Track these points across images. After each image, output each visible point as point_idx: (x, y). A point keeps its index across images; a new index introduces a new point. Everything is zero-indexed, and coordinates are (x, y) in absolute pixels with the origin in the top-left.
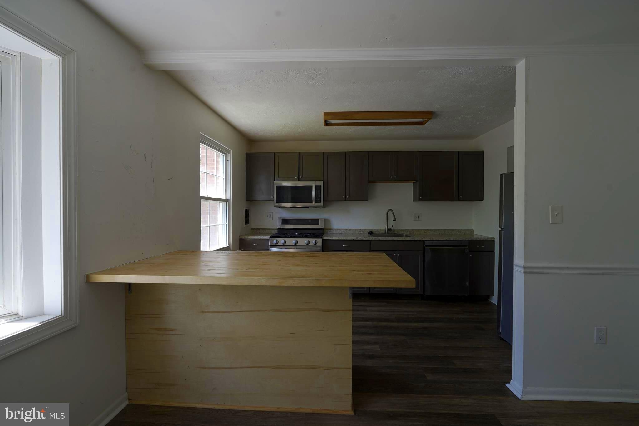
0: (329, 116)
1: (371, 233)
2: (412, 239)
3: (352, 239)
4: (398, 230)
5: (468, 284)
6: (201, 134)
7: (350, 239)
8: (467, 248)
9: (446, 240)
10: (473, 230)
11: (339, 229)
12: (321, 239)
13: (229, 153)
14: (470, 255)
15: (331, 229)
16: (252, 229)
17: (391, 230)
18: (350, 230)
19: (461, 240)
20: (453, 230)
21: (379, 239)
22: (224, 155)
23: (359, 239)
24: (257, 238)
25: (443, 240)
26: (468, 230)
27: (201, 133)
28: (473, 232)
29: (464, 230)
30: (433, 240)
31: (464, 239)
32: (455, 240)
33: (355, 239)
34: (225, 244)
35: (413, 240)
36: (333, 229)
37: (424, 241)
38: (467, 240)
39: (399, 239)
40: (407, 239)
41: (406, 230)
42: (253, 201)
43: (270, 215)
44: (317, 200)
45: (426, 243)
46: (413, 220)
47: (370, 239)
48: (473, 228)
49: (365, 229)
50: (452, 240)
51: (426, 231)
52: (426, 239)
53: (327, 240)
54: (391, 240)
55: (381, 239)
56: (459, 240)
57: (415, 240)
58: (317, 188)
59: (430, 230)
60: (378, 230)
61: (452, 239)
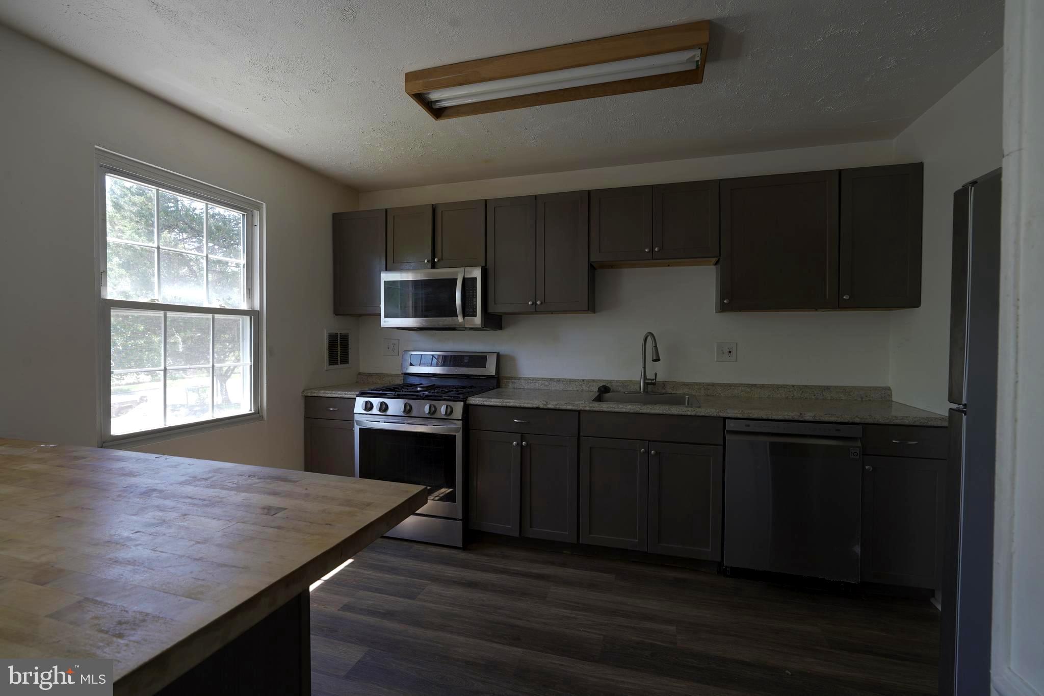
0: (417, 82)
1: (604, 391)
2: (689, 411)
3: (535, 406)
4: (676, 385)
5: (858, 549)
6: (96, 149)
7: (529, 406)
8: (859, 444)
9: (790, 418)
10: (889, 389)
11: (533, 379)
12: (462, 403)
13: (259, 208)
14: (867, 467)
15: (515, 378)
16: (360, 374)
17: (654, 384)
18: (559, 380)
19: (839, 420)
20: (828, 388)
21: (601, 409)
22: (245, 214)
23: (550, 406)
24: (334, 396)
25: (780, 417)
26: (875, 389)
27: (96, 146)
28: (890, 395)
29: (862, 388)
30: (752, 416)
31: (847, 418)
32: (817, 419)
33: (542, 406)
34: (249, 409)
35: (693, 414)
36: (519, 379)
37: (725, 419)
38: (857, 420)
39: (653, 412)
40: (676, 413)
41: (697, 384)
42: (360, 315)
43: (394, 345)
44: (468, 310)
45: (730, 425)
46: (716, 359)
47: (579, 409)
48: (890, 383)
49: (594, 381)
50: (811, 419)
51: (749, 390)
52: (730, 413)
53: (477, 405)
54: (632, 411)
55: (605, 409)
56: (833, 419)
57: (698, 414)
58: (468, 284)
59: (763, 386)
60: (624, 384)
61: (808, 416)
